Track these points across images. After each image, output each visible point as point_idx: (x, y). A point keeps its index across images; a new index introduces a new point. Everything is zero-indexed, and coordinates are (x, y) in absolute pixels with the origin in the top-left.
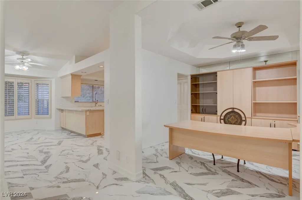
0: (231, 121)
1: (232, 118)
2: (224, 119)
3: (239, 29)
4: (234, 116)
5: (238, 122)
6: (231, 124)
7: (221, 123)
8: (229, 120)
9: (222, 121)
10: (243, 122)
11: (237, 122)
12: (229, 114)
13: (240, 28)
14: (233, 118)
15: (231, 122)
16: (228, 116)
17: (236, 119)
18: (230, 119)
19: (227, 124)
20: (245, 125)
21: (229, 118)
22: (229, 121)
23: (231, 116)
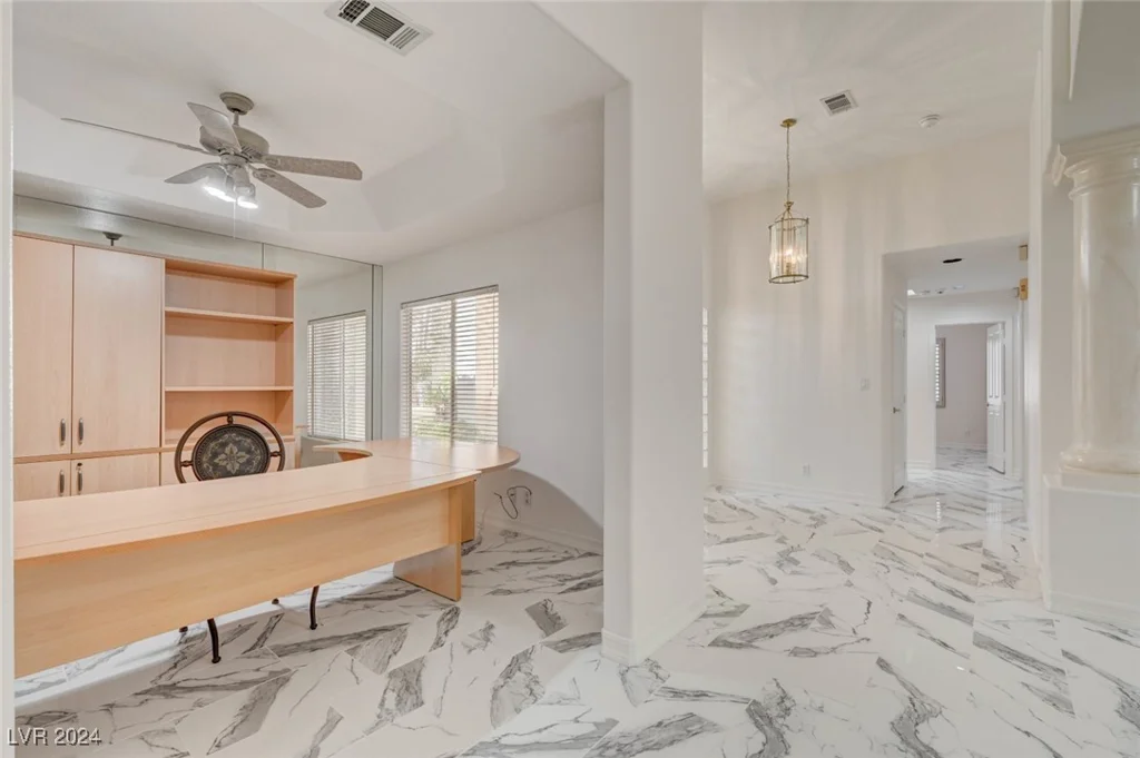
0: (224, 463)
1: (227, 450)
2: (196, 463)
3: (236, 120)
4: (235, 443)
5: (255, 463)
6: (228, 474)
7: (182, 480)
8: (216, 461)
9: (188, 472)
10: (272, 458)
11: (249, 462)
12: (216, 439)
13: (240, 117)
14: (232, 452)
15: (225, 467)
16: (212, 445)
17: (243, 454)
18: (223, 456)
19: (212, 478)
20: (281, 468)
21: (215, 455)
22: (216, 466)
23: (224, 445)
